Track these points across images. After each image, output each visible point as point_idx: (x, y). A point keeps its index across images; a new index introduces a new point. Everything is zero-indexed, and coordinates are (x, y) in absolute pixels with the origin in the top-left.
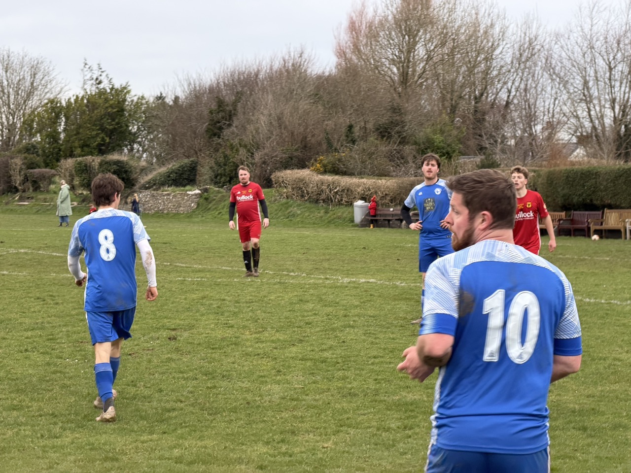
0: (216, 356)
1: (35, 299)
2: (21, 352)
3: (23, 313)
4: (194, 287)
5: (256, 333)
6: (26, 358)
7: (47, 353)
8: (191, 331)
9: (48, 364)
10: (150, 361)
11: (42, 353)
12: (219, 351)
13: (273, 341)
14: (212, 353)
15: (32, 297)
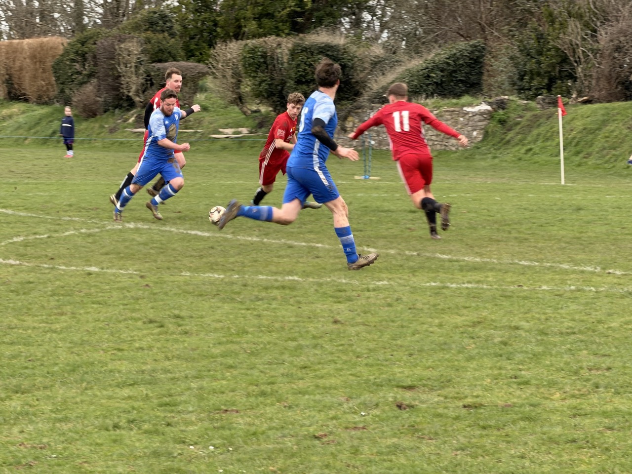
0: (487, 442)
1: (144, 323)
2: (107, 430)
3: (120, 350)
4: (461, 301)
5: (573, 396)
6: (115, 441)
7: (156, 432)
8: (444, 392)
9: (156, 454)
10: (356, 451)
11: (146, 432)
12: (495, 432)
13: (605, 414)
14: (481, 436)
15: (140, 319)
